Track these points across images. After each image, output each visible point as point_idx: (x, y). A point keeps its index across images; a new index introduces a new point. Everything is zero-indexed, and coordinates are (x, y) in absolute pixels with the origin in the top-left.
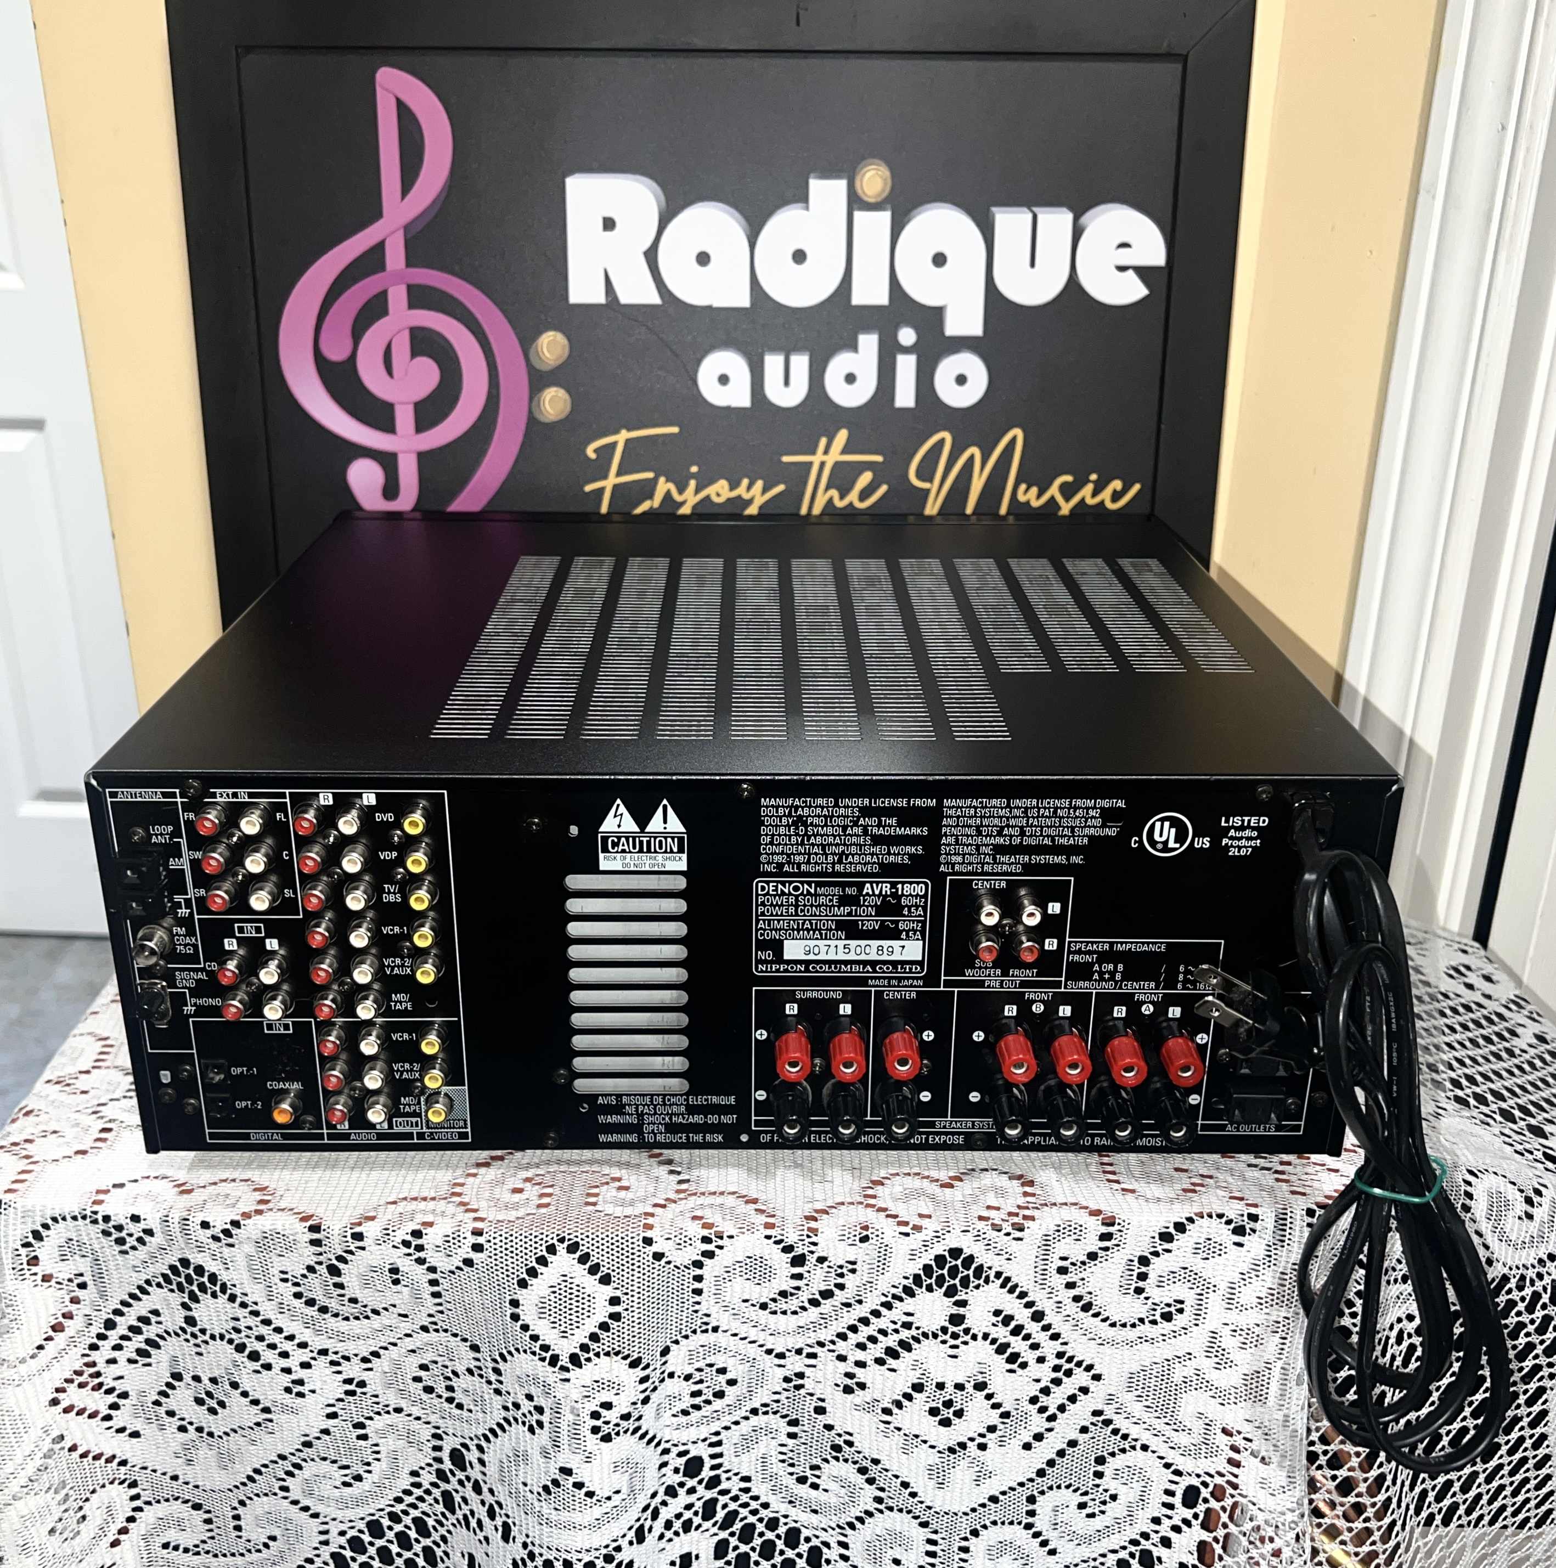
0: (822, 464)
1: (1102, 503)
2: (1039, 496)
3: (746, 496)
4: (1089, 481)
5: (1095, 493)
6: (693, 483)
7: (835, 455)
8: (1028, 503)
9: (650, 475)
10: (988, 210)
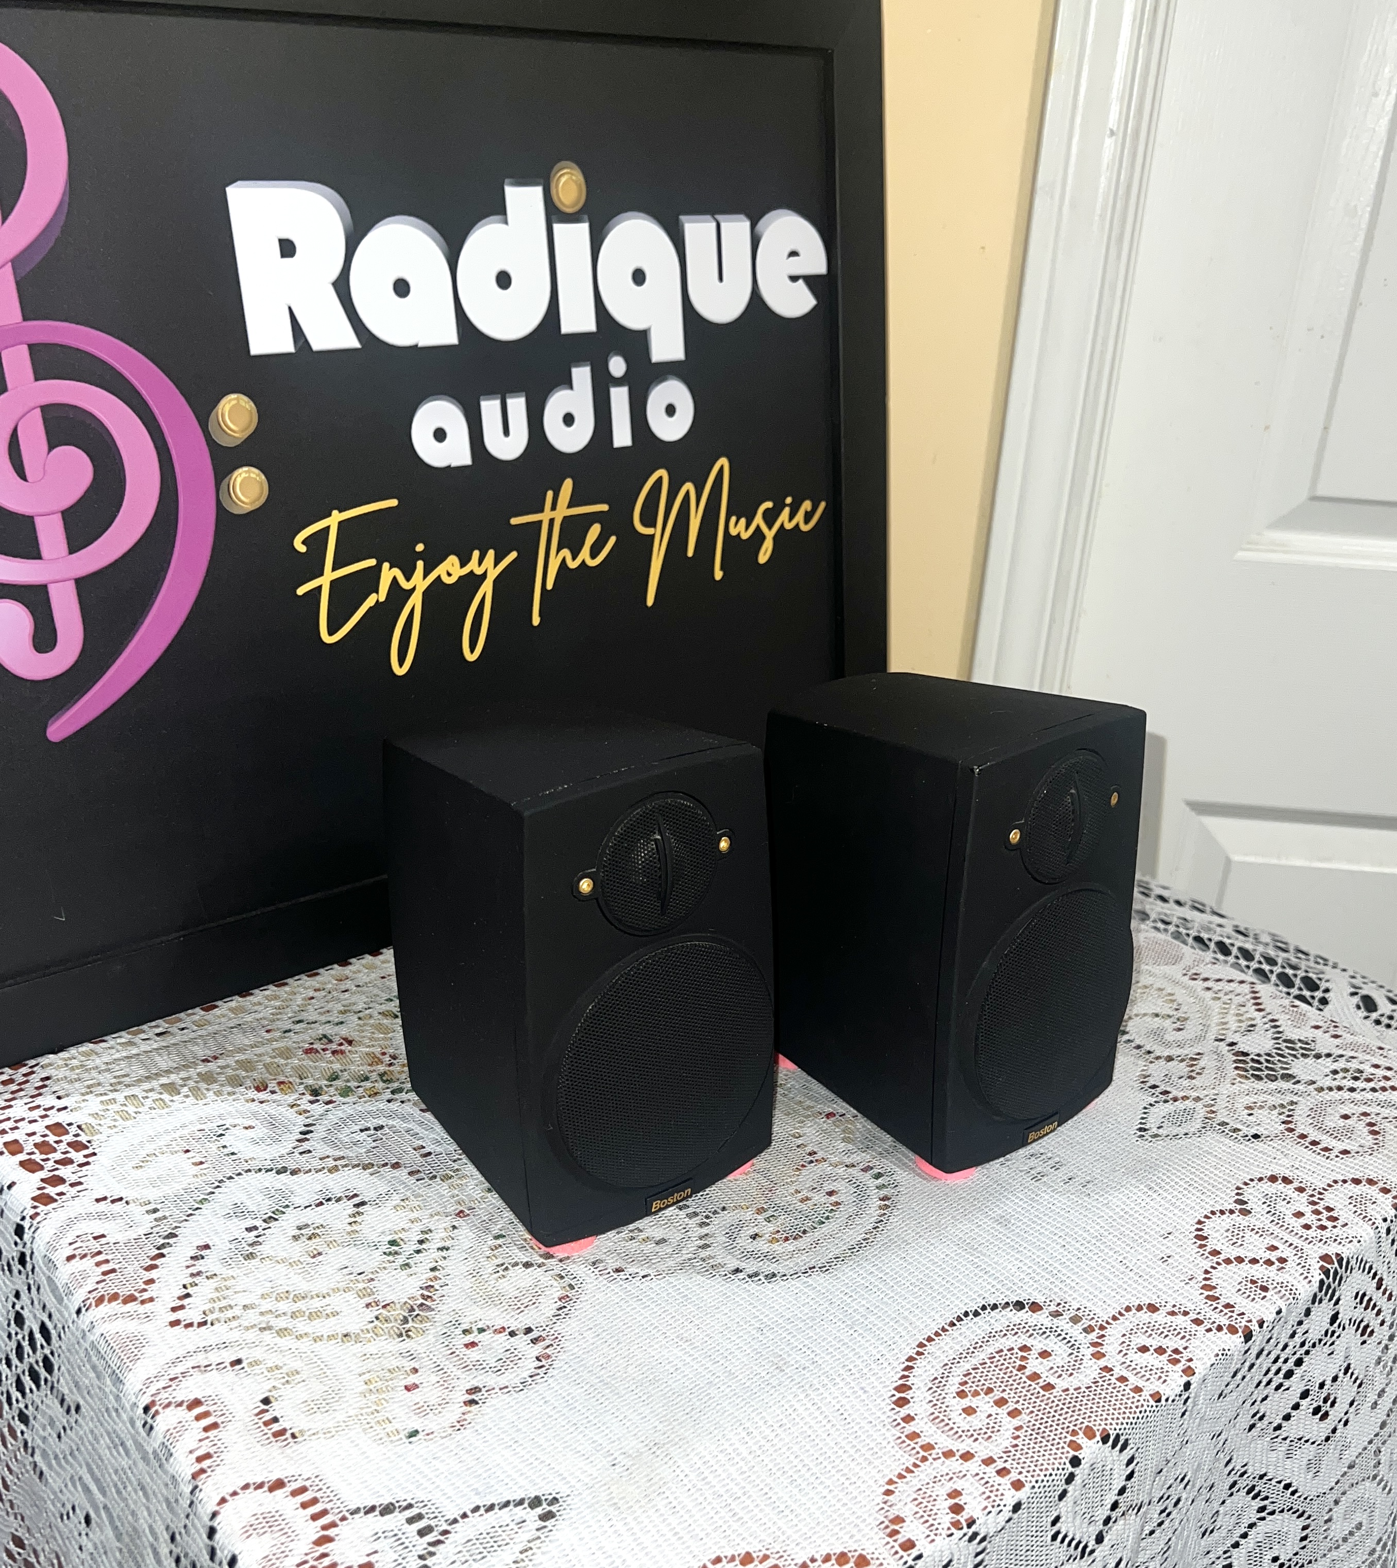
0: (552, 521)
1: (797, 525)
2: (747, 528)
3: (479, 571)
4: (785, 505)
5: (791, 518)
6: (420, 564)
7: (563, 511)
8: (739, 534)
9: (372, 562)
10: (677, 220)
